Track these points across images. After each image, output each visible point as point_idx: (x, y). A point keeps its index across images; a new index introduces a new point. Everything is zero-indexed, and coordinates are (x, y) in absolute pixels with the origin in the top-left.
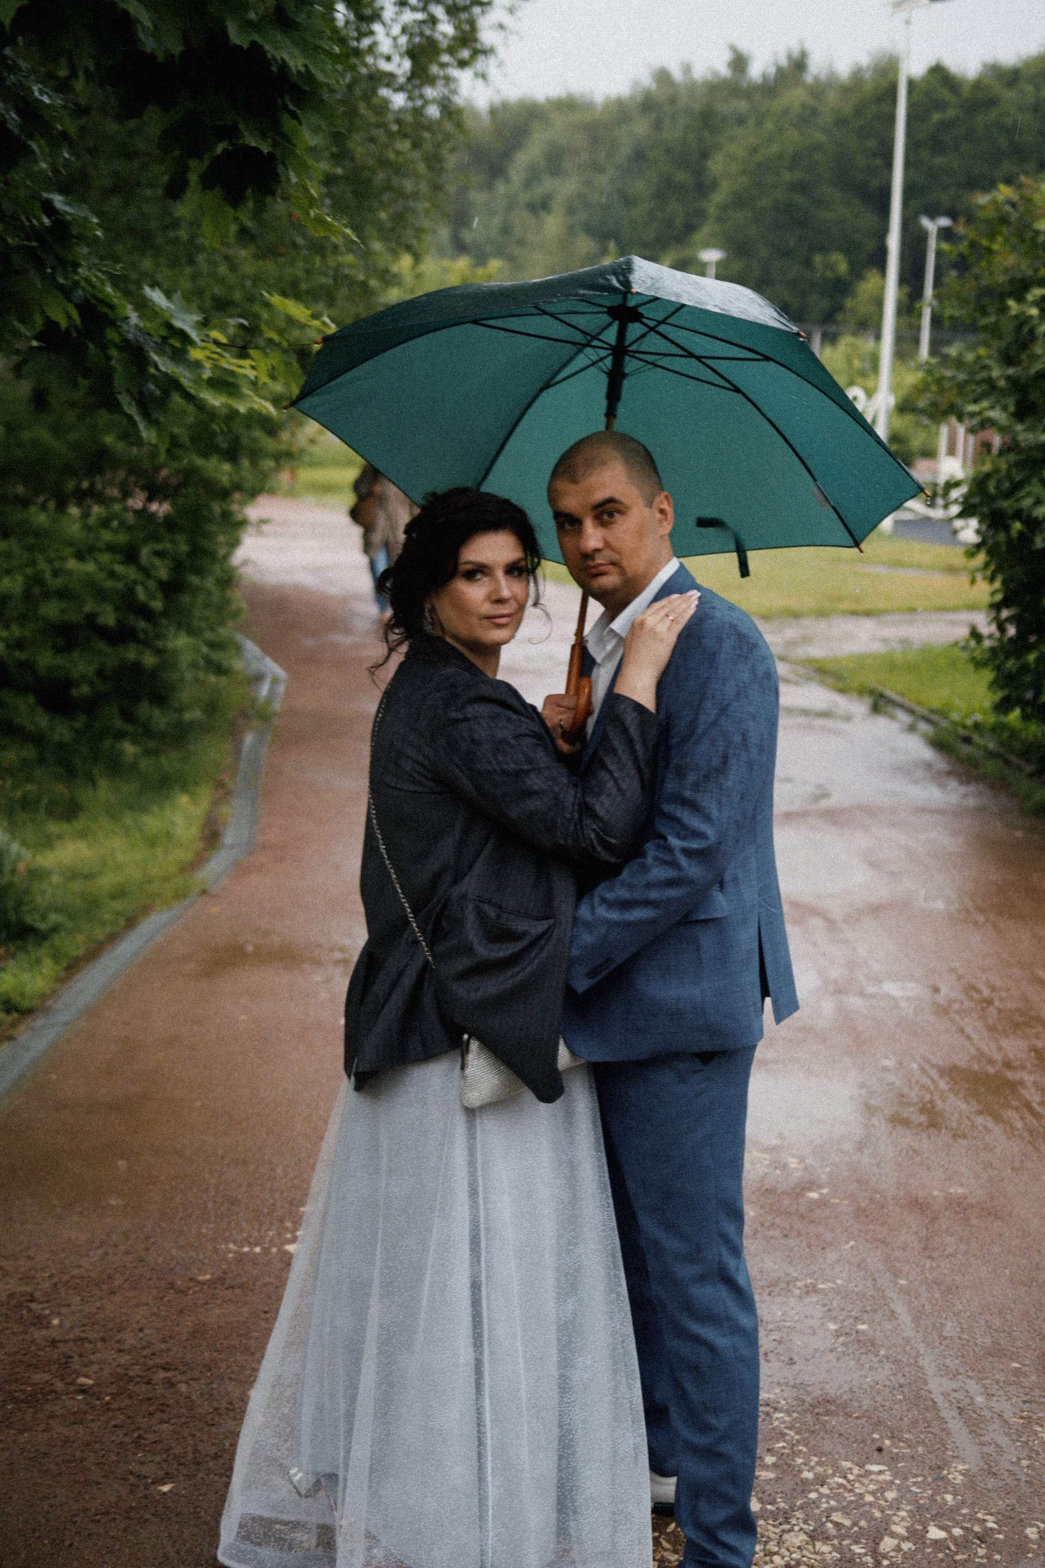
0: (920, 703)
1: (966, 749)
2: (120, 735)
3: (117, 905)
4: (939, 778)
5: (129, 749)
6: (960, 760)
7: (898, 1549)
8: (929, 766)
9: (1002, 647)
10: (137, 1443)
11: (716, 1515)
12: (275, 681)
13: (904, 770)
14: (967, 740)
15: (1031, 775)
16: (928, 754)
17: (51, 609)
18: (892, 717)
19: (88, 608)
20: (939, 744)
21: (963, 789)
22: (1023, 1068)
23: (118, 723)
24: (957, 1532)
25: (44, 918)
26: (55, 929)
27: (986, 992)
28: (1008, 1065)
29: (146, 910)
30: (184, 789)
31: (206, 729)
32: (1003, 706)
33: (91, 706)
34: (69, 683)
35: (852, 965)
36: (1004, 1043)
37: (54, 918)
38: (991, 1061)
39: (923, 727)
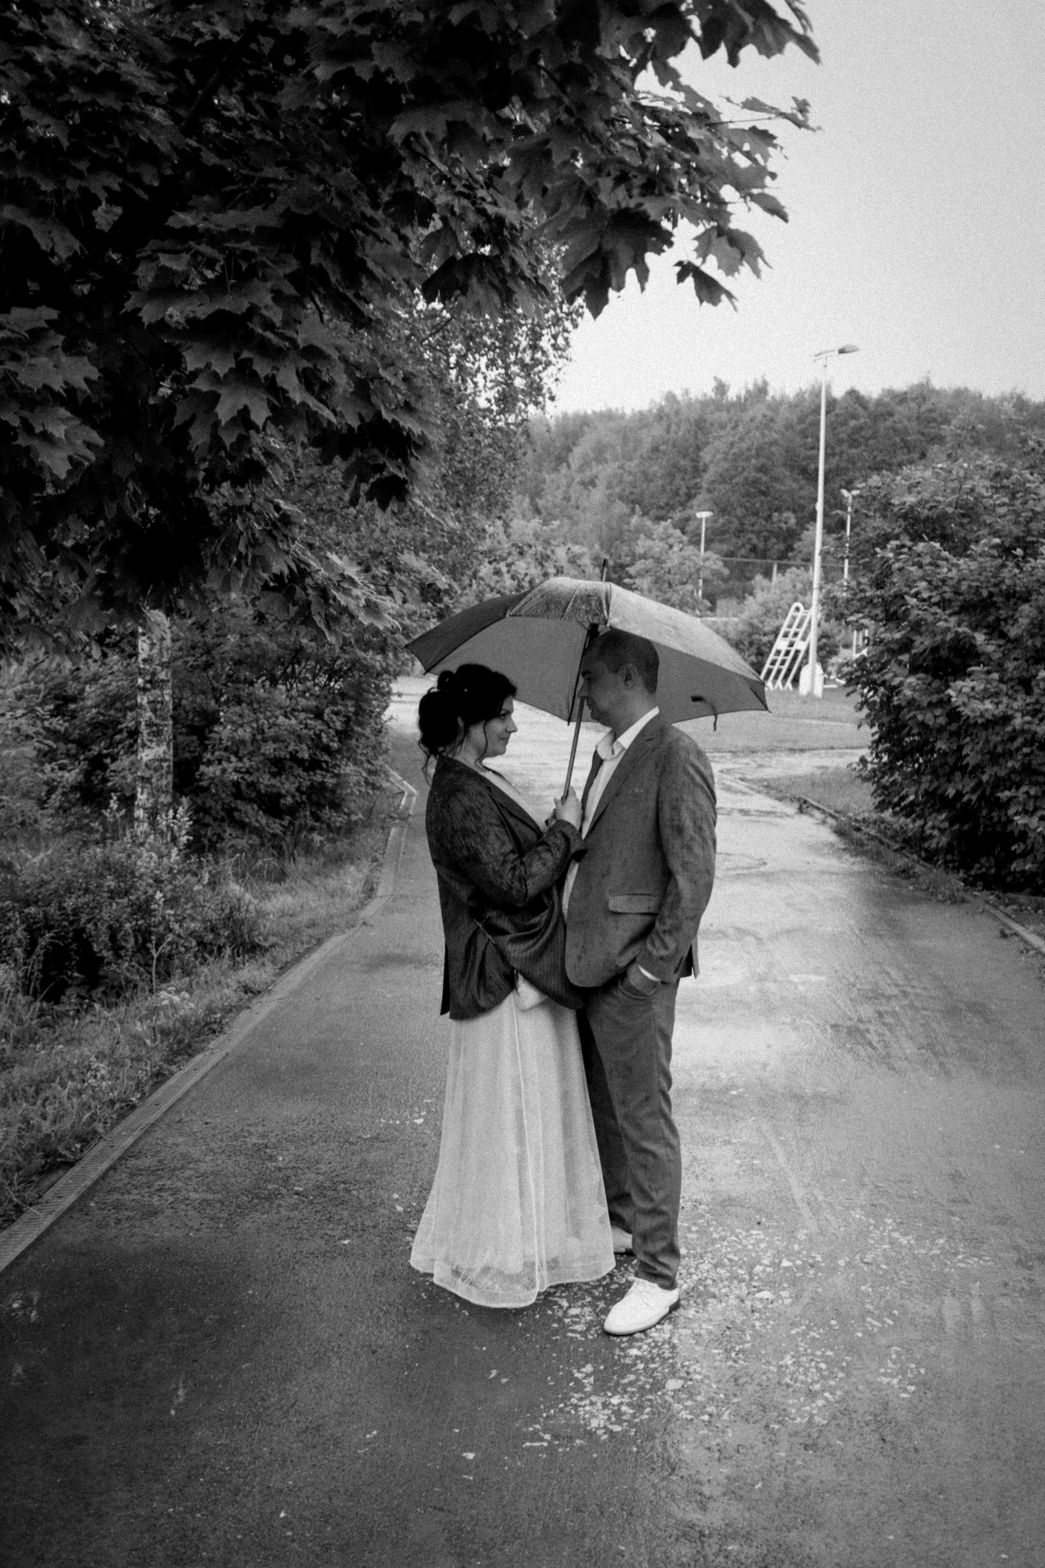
0: (829, 807)
1: (857, 835)
2: (312, 829)
3: (310, 931)
4: (837, 852)
5: (317, 838)
6: (852, 841)
7: (764, 1271)
8: (832, 845)
9: (880, 769)
10: (329, 1220)
12: (411, 795)
13: (816, 848)
14: (858, 829)
15: (896, 851)
16: (833, 838)
17: (269, 749)
18: (812, 816)
19: (291, 748)
20: (840, 832)
21: (852, 860)
22: (870, 1022)
23: (311, 822)
24: (799, 1262)
25: (266, 940)
26: (273, 946)
27: (852, 979)
28: (860, 1020)
29: (329, 935)
30: (352, 863)
31: (367, 824)
32: (881, 806)
33: (292, 811)
34: (280, 796)
35: (770, 965)
36: (860, 1008)
37: (272, 939)
38: (850, 1019)
39: (831, 821)
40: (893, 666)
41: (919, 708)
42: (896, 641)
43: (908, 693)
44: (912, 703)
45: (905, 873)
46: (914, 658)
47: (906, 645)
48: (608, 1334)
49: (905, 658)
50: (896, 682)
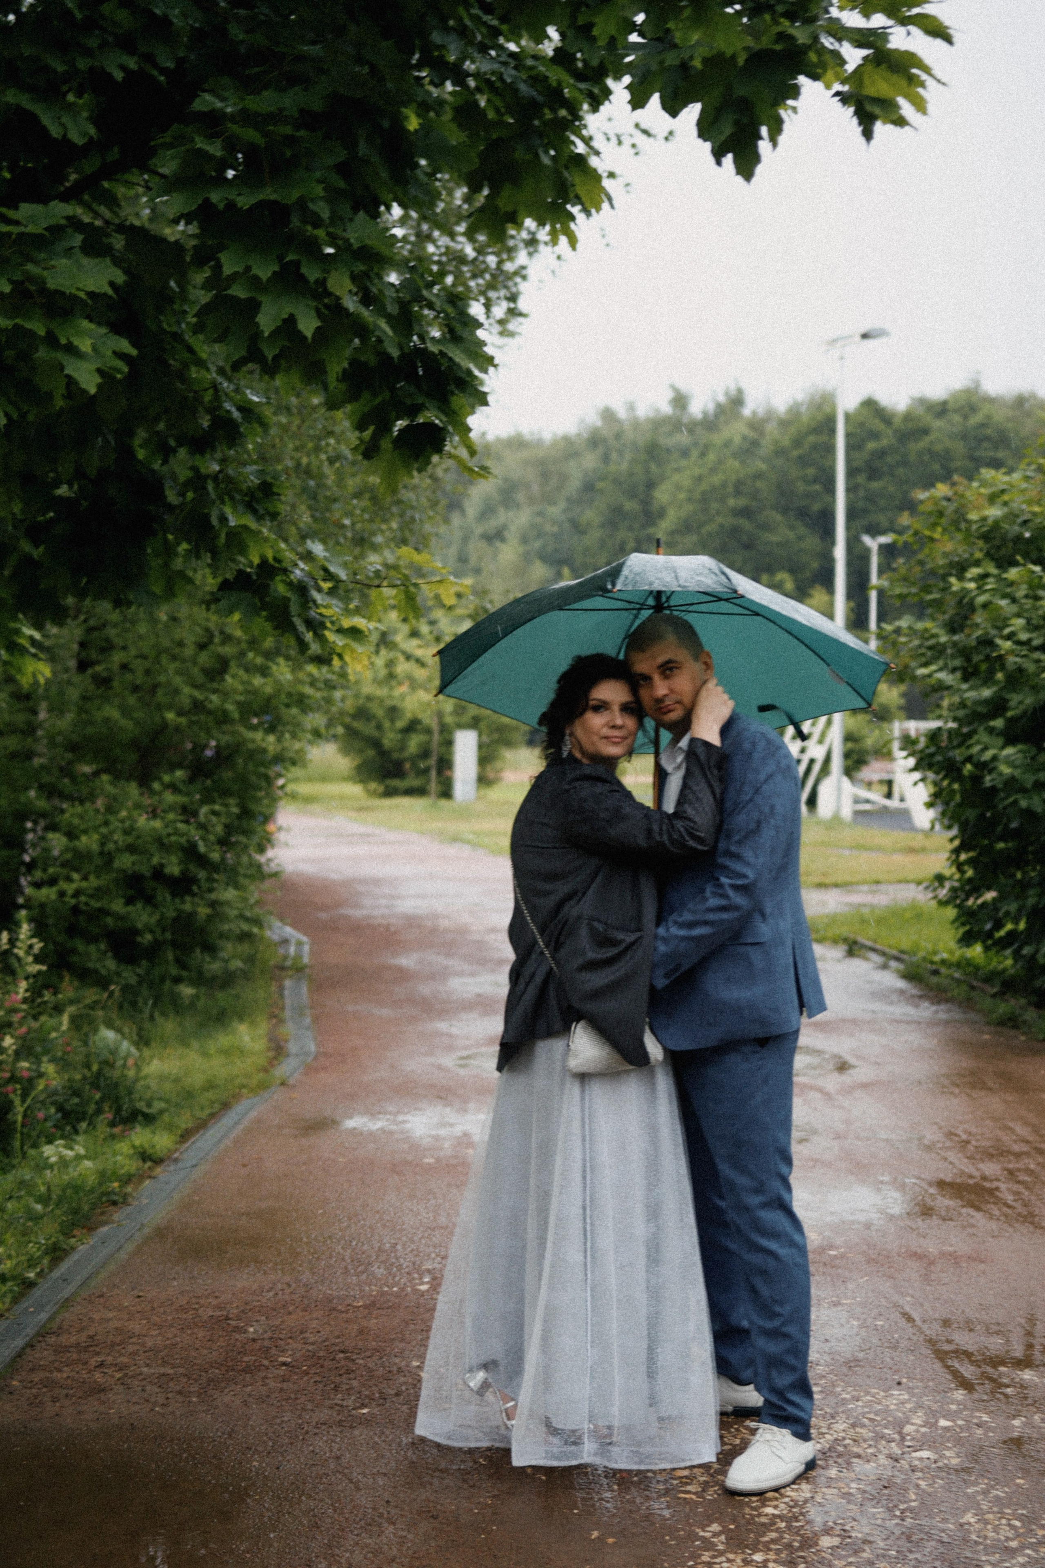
0: (890, 946)
1: (934, 980)
2: (177, 980)
3: (210, 1095)
4: (914, 1000)
5: (187, 991)
6: (929, 987)
7: (917, 1431)
8: (902, 992)
9: (962, 888)
10: (336, 1388)
11: (783, 1380)
12: (299, 944)
13: (881, 995)
14: (936, 972)
15: (994, 996)
16: (901, 984)
17: (125, 861)
18: (867, 959)
19: (155, 860)
20: (911, 976)
21: (934, 1008)
22: (998, 1180)
23: (174, 971)
24: (960, 1422)
25: (149, 1105)
26: (161, 1112)
27: (964, 1137)
28: (984, 1178)
29: (237, 1097)
30: (241, 1019)
31: (247, 976)
32: (967, 940)
33: (153, 952)
34: (135, 932)
35: (847, 1122)
36: (981, 1166)
37: (158, 1105)
38: (971, 1177)
39: (893, 964)
40: (982, 736)
41: (1024, 790)
42: (986, 702)
43: (1006, 770)
44: (1011, 783)
45: (1011, 1022)
46: (1011, 721)
47: (997, 706)
48: (733, 1493)
49: (998, 723)
50: (988, 755)
